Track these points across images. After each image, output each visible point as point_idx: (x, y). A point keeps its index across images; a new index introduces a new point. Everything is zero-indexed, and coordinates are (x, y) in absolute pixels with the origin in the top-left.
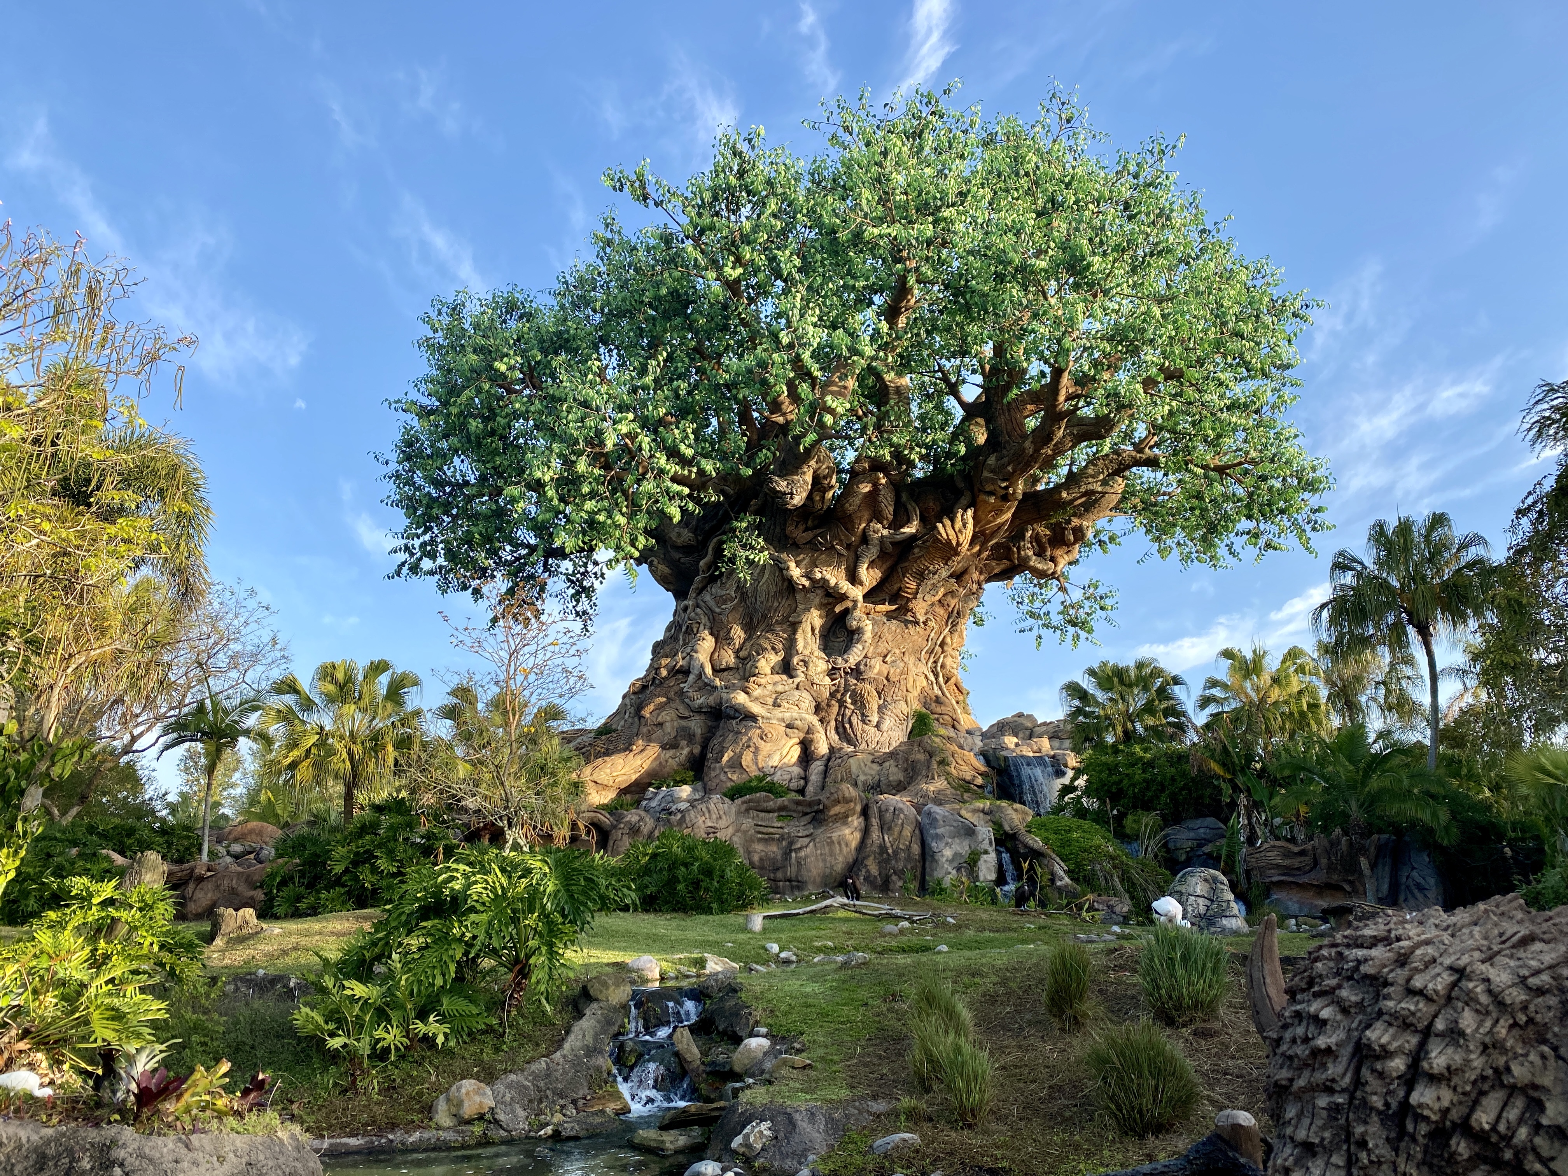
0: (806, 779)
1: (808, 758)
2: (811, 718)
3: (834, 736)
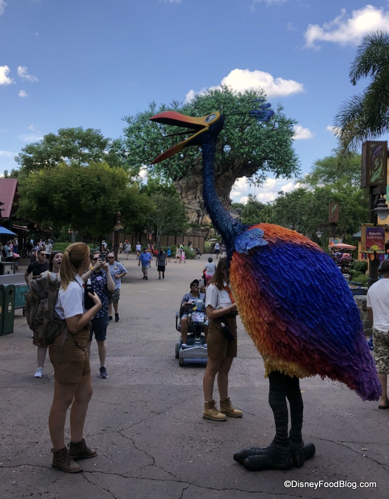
0: (199, 220)
1: (199, 216)
2: (200, 209)
3: (204, 212)
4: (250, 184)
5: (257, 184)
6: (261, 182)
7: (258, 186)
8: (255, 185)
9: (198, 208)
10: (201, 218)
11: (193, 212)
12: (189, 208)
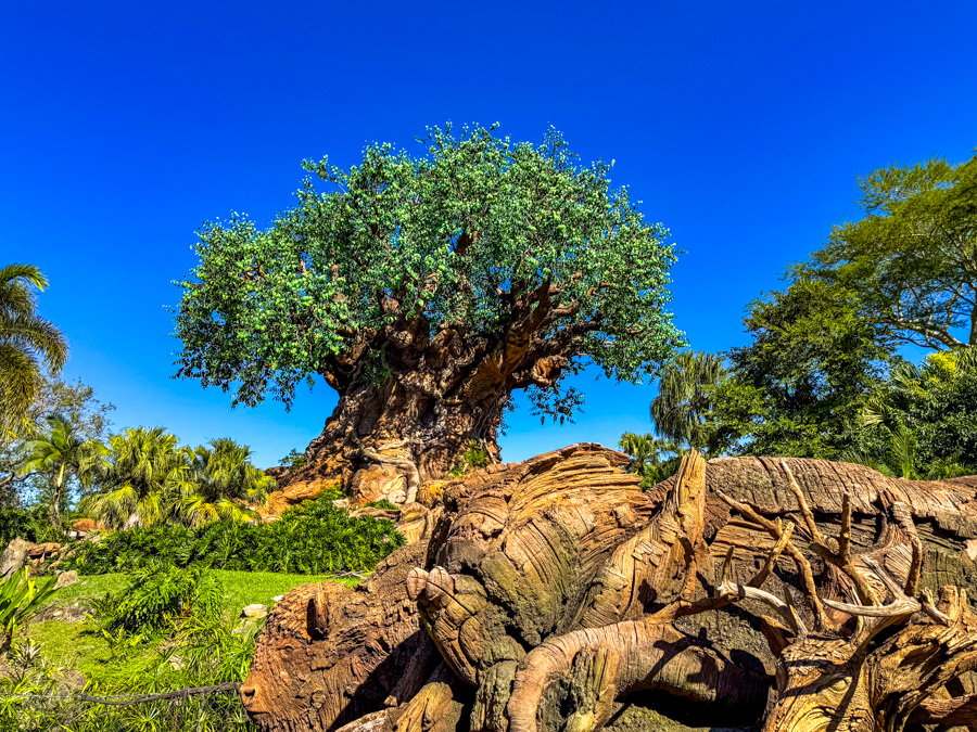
1: (408, 484)
2: (410, 463)
3: (423, 472)
4: (541, 415)
5: (560, 415)
7: (562, 420)
8: (555, 419)
9: (404, 461)
10: (413, 490)
11: (386, 474)
12: (379, 462)
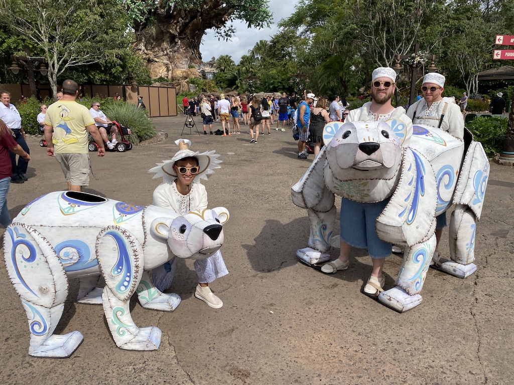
0: (168, 74)
1: (168, 70)
2: (168, 62)
3: (173, 65)
4: (218, 37)
5: (226, 37)
6: (230, 36)
7: (227, 40)
8: (224, 39)
9: (166, 61)
10: (170, 72)
11: (160, 66)
12: (157, 62)
